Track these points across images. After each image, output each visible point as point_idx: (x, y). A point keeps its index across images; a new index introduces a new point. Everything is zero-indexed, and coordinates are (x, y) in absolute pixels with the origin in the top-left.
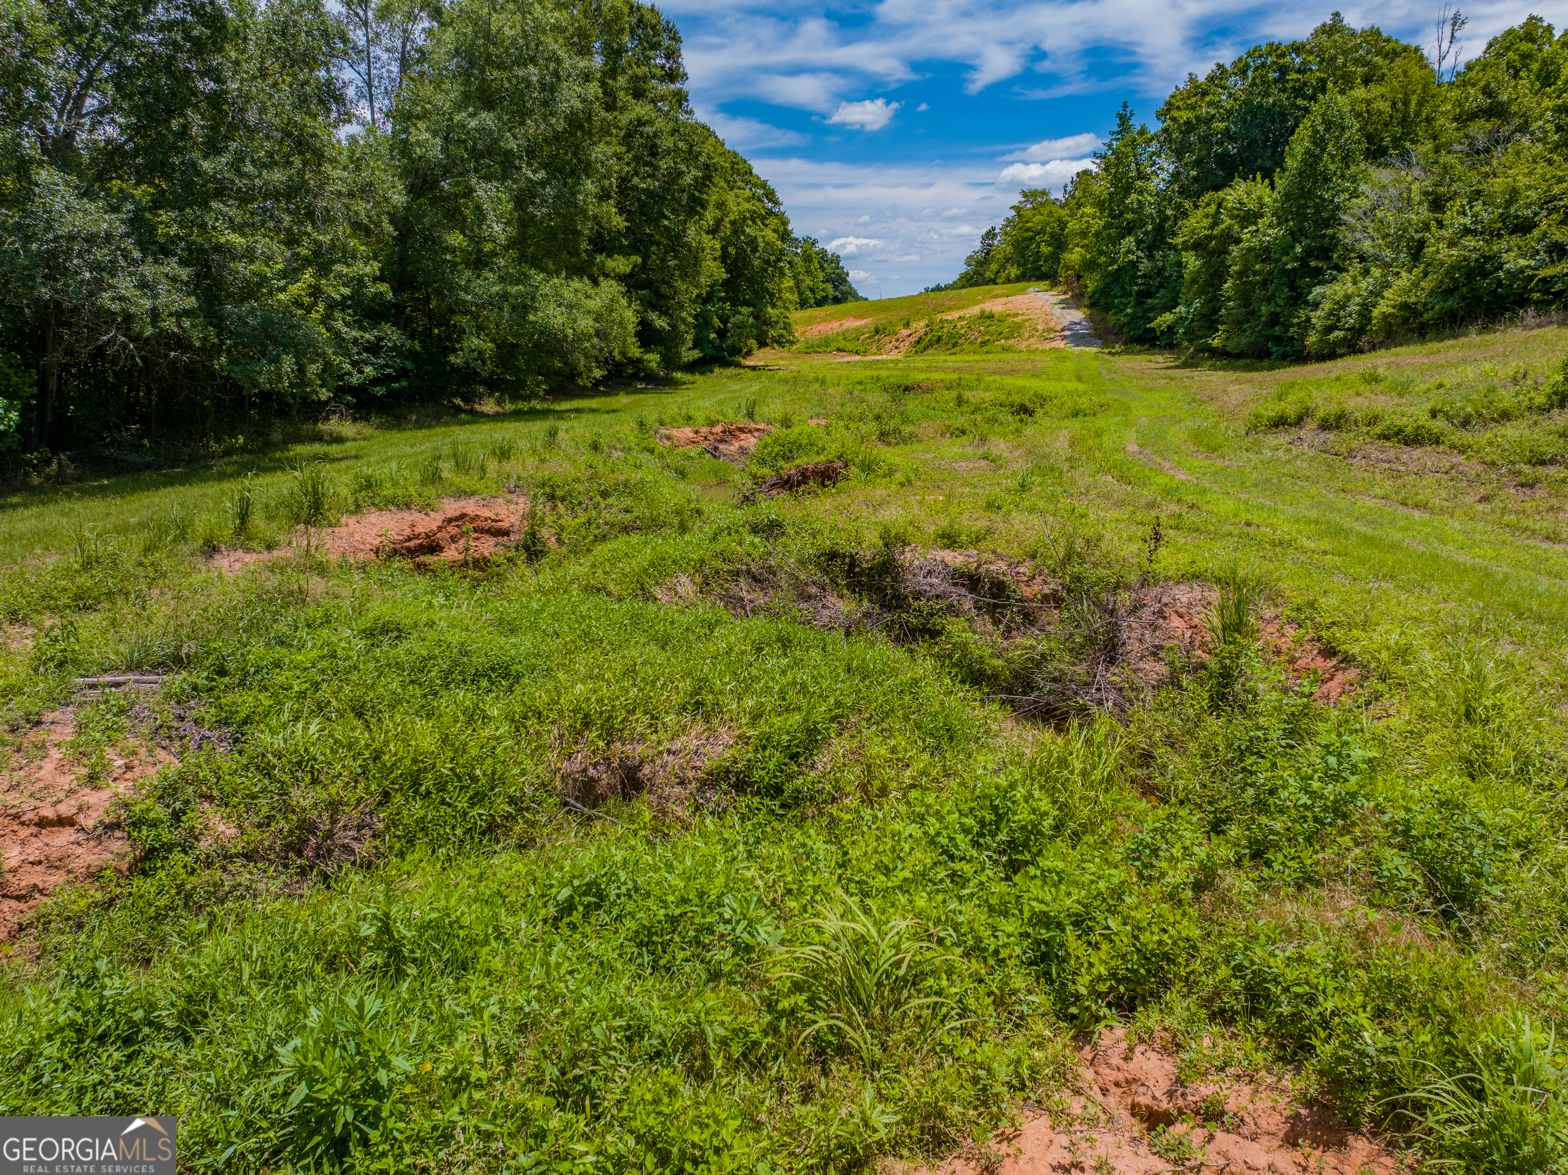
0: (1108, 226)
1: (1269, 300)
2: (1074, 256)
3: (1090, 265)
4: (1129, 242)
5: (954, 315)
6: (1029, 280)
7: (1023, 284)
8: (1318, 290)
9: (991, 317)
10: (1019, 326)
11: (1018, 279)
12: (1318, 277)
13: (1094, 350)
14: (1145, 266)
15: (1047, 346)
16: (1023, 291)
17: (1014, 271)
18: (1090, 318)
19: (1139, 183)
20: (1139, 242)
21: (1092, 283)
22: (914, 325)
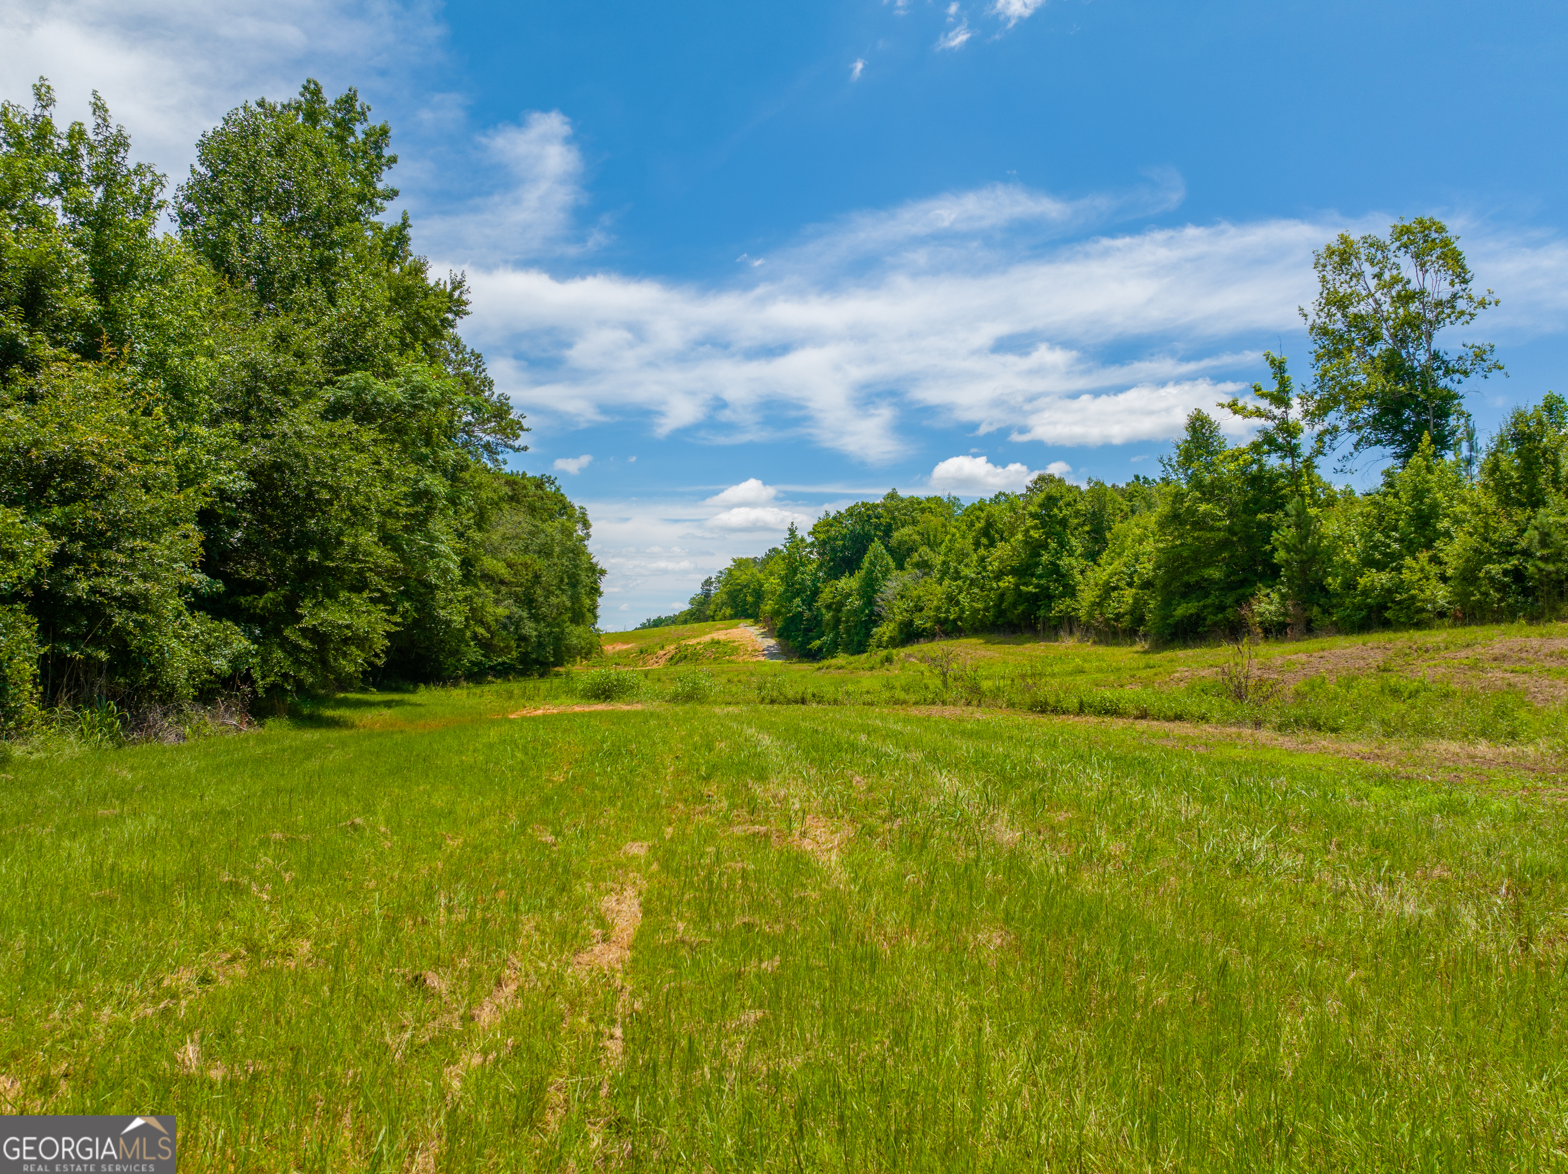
0: (786, 591)
1: (857, 634)
2: (768, 606)
3: (777, 613)
4: (797, 601)
5: (693, 642)
6: (739, 618)
7: (736, 621)
8: (875, 630)
9: (718, 642)
10: (737, 648)
11: (732, 617)
12: (876, 624)
13: (780, 661)
14: (807, 614)
15: (754, 659)
16: (736, 626)
17: (728, 611)
18: (779, 644)
19: (801, 568)
20: (803, 601)
21: (779, 624)
22: (667, 648)
